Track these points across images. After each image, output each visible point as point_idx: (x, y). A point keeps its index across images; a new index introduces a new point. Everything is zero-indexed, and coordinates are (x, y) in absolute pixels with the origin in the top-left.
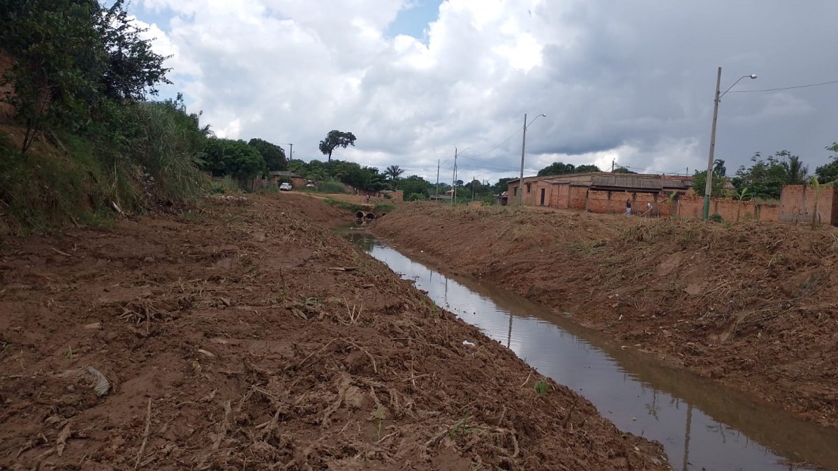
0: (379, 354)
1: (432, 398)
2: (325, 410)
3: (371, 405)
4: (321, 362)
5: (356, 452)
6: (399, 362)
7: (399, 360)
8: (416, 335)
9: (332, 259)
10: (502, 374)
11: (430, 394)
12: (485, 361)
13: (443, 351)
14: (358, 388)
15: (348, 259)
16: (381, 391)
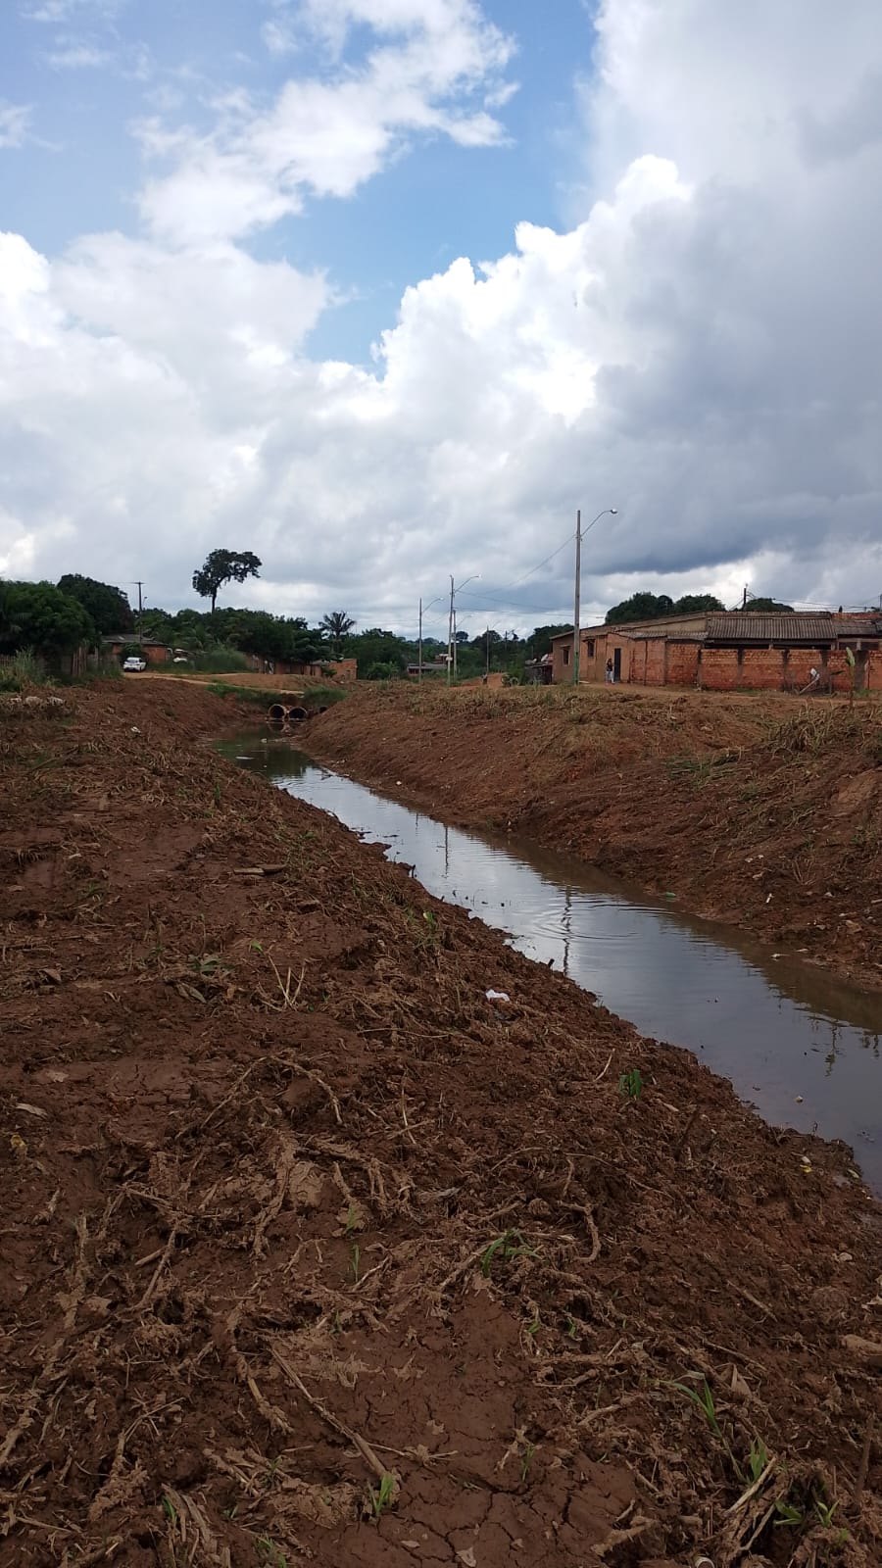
0: (342, 1074)
1: (442, 1157)
2: (255, 1219)
3: (335, 1201)
4: (242, 1114)
5: (319, 1311)
6: (376, 1085)
7: (377, 1079)
8: (405, 1019)
9: (237, 846)
10: (562, 1065)
11: (438, 1148)
12: (527, 1045)
13: (455, 1041)
14: (311, 1164)
15: (267, 843)
16: (352, 1168)
